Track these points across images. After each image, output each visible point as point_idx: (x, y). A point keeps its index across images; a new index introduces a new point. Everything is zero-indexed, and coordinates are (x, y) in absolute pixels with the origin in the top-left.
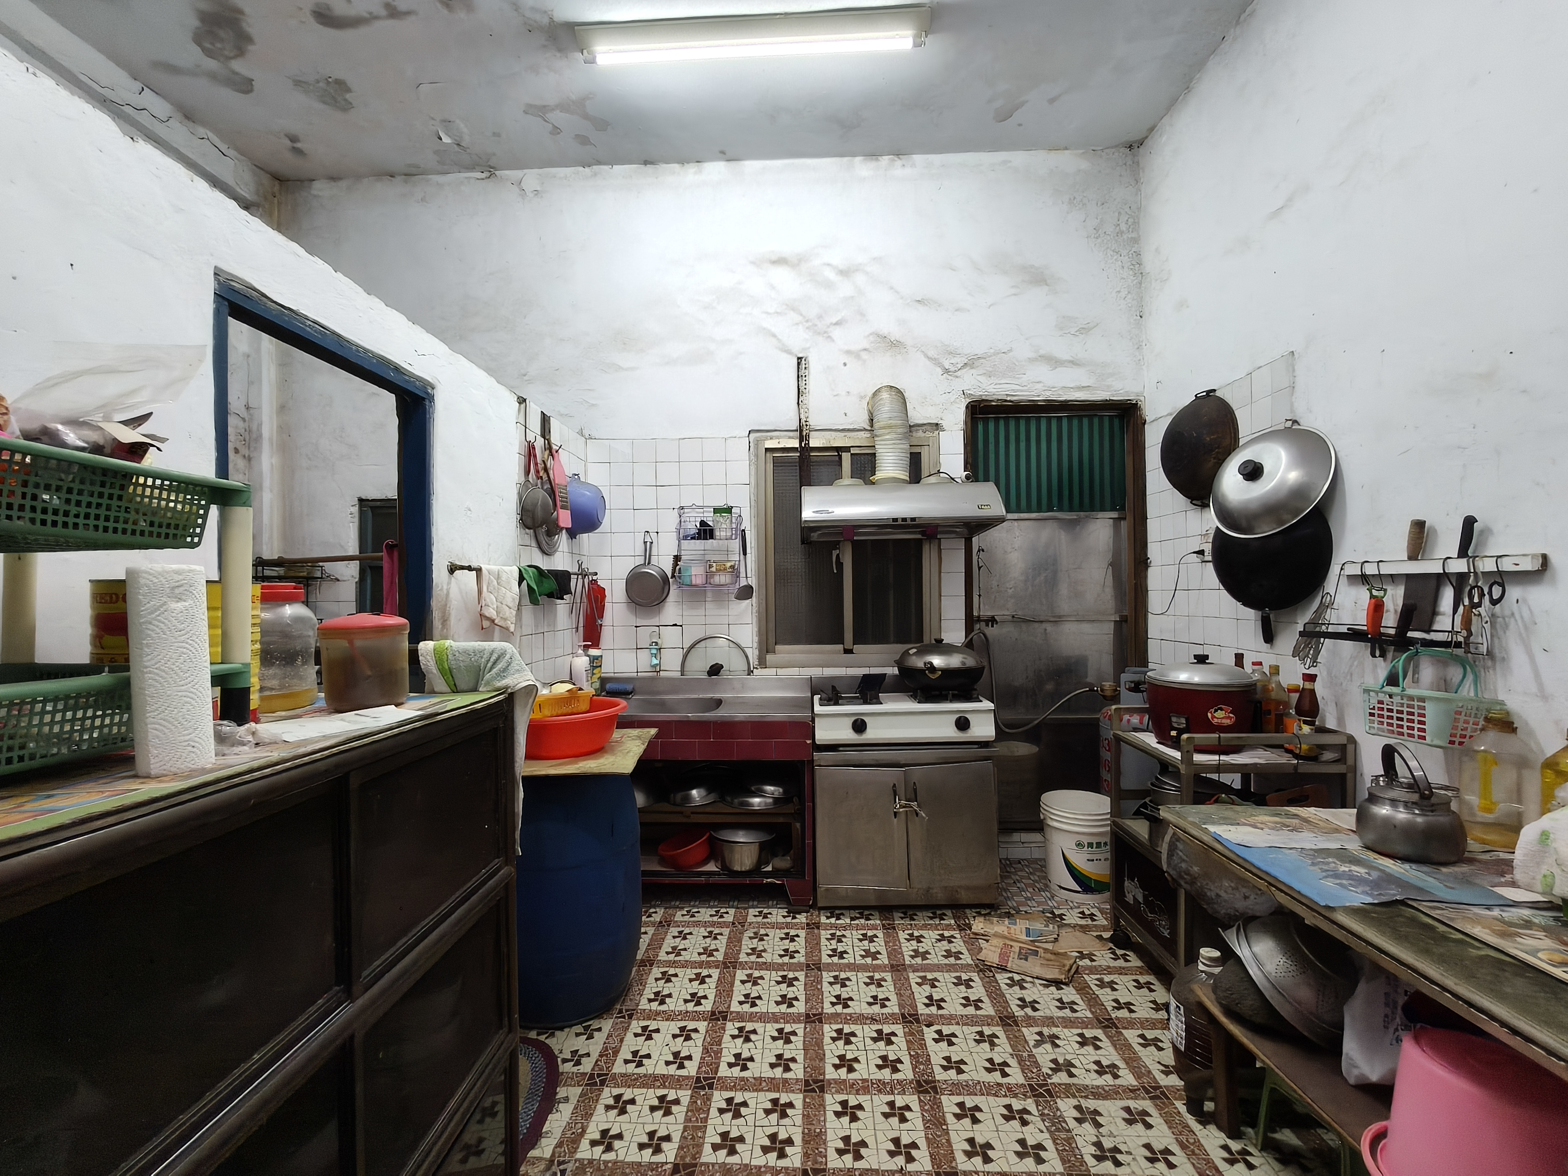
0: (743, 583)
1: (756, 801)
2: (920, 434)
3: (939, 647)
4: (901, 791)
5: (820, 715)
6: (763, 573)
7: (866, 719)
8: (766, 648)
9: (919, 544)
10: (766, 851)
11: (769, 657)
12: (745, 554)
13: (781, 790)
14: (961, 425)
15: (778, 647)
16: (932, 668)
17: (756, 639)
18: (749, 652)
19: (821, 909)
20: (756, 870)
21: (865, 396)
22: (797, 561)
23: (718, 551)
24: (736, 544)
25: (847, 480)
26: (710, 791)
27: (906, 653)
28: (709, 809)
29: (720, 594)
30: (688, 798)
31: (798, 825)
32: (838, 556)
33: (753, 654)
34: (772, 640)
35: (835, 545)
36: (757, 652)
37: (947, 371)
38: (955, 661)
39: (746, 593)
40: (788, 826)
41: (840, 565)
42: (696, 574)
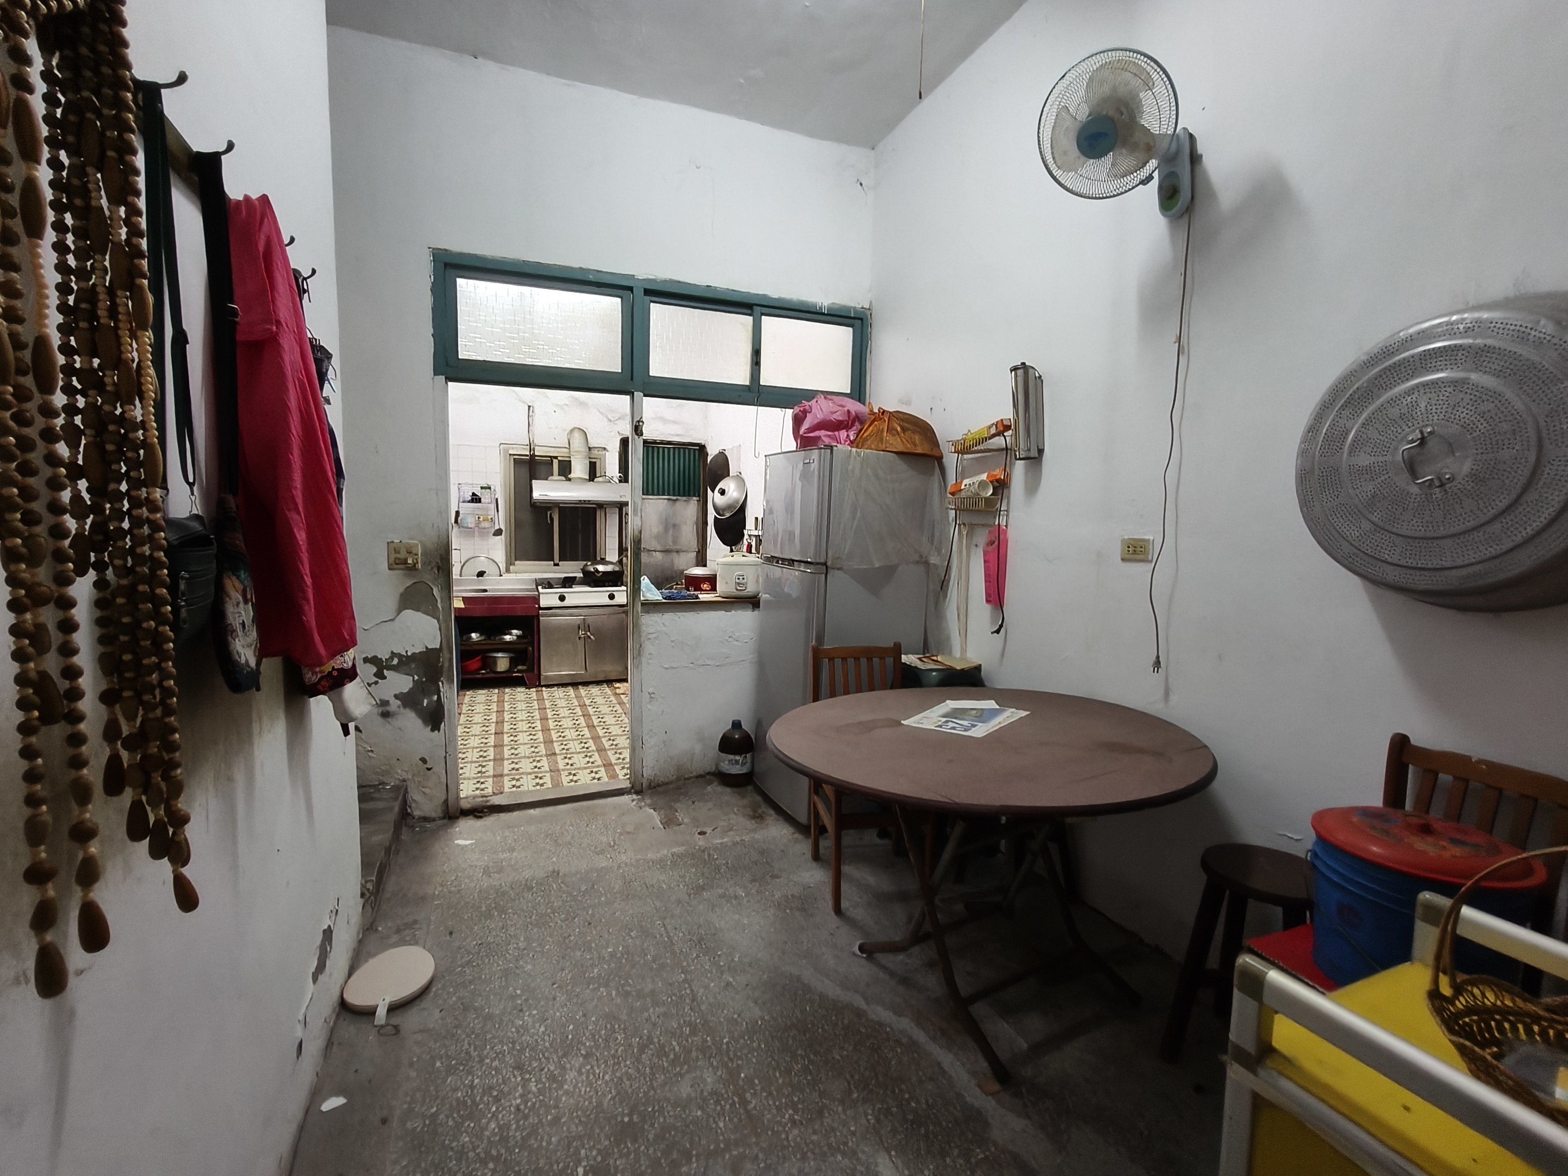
0: (497, 527)
1: (508, 638)
2: (596, 452)
3: (603, 561)
4: (582, 627)
5: (543, 593)
6: (508, 522)
7: (565, 594)
8: (509, 563)
9: (595, 510)
10: (513, 662)
11: (511, 567)
12: (498, 511)
13: (521, 632)
14: (618, 449)
15: (517, 562)
16: (597, 571)
17: (504, 558)
18: (500, 565)
19: (542, 686)
20: (510, 670)
21: (565, 430)
22: (527, 516)
23: (482, 509)
24: (493, 506)
25: (556, 477)
26: (481, 635)
27: (586, 565)
28: (483, 642)
29: (483, 533)
30: (471, 638)
31: (531, 648)
32: (551, 514)
33: (503, 566)
34: (513, 558)
35: (549, 508)
36: (505, 565)
37: (610, 421)
38: (609, 568)
39: (498, 532)
40: (526, 650)
41: (552, 519)
42: (470, 522)
